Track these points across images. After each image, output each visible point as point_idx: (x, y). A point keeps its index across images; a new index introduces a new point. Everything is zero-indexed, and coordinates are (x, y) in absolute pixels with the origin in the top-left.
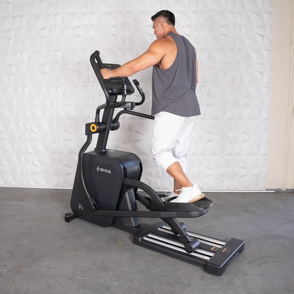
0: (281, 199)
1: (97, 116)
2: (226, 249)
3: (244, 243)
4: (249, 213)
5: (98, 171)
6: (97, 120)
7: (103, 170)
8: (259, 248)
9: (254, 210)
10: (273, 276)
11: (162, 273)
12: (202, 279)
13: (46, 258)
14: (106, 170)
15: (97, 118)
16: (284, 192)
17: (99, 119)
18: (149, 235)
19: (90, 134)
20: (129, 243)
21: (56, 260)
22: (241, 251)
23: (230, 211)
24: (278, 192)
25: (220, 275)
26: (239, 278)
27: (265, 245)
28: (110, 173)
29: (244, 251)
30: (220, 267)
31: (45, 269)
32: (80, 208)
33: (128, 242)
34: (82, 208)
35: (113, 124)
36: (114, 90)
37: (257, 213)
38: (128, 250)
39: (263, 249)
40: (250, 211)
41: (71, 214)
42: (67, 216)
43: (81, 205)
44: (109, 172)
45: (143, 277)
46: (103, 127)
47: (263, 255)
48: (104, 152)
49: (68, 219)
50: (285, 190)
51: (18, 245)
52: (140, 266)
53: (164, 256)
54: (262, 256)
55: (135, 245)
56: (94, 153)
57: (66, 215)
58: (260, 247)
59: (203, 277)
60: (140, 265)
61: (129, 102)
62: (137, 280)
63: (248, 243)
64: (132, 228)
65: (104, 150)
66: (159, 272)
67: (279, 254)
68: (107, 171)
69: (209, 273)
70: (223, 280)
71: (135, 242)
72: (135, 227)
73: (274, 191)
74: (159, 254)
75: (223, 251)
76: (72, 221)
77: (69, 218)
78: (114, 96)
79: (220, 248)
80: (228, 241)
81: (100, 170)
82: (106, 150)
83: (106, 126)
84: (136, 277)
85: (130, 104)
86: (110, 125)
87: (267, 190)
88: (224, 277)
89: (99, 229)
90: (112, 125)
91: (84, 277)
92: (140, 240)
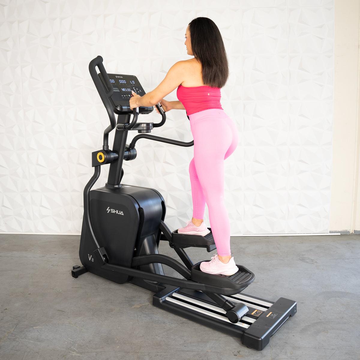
0: (348, 244)
1: (106, 142)
2: (271, 313)
3: (296, 304)
4: (307, 262)
5: (108, 212)
6: (105, 147)
7: (114, 212)
8: (317, 310)
9: (312, 259)
10: (332, 349)
11: (185, 346)
12: (236, 355)
13: (37, 327)
14: (117, 211)
15: (106, 144)
16: (352, 235)
17: (108, 146)
18: (174, 295)
19: (97, 166)
20: (148, 305)
21: (49, 330)
22: (291, 315)
23: (282, 260)
24: (345, 235)
25: (261, 350)
26: (286, 352)
27: (325, 306)
28: (123, 214)
29: (297, 314)
30: (260, 339)
31: (32, 342)
32: (90, 260)
33: (146, 304)
34: (93, 260)
35: (128, 152)
36: (123, 107)
37: (316, 262)
38: (145, 315)
39: (322, 311)
40: (308, 261)
41: (80, 267)
42: (75, 271)
43: (91, 256)
44: (121, 213)
45: (158, 352)
46: (113, 156)
47: (320, 319)
48: (117, 188)
49: (76, 274)
50: (354, 232)
51: (6, 309)
52: (157, 337)
53: (191, 323)
54: (320, 321)
55: (155, 308)
56: (105, 189)
57: (74, 268)
58: (317, 308)
59: (239, 352)
60: (157, 335)
61: (144, 123)
62: (150, 358)
63: (302, 303)
64: (152, 284)
65: (117, 186)
66: (180, 345)
67: (343, 318)
68: (119, 212)
69: (247, 347)
70: (265, 356)
71: (156, 303)
72: (156, 284)
73: (339, 234)
74: (184, 320)
75: (267, 316)
76: (80, 277)
77: (76, 272)
78: (127, 116)
79: (264, 312)
80: (275, 301)
81: (110, 211)
82: (119, 186)
83: (117, 155)
84: (150, 353)
85: (145, 125)
86: (123, 153)
87: (330, 232)
88: (267, 351)
89: (114, 286)
90: (126, 153)
91: (81, 353)
92: (161, 301)
